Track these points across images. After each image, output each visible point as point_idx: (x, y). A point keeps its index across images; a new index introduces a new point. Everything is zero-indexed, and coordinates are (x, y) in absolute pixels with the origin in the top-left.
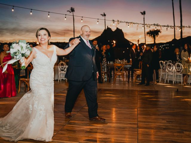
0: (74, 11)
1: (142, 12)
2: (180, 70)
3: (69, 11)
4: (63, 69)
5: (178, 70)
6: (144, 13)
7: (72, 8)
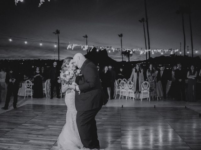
0: (59, 33)
1: (120, 34)
2: (132, 87)
3: (55, 33)
4: (29, 86)
5: (130, 88)
6: (121, 36)
7: (57, 30)
